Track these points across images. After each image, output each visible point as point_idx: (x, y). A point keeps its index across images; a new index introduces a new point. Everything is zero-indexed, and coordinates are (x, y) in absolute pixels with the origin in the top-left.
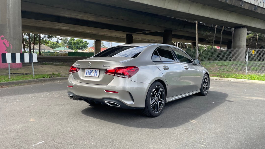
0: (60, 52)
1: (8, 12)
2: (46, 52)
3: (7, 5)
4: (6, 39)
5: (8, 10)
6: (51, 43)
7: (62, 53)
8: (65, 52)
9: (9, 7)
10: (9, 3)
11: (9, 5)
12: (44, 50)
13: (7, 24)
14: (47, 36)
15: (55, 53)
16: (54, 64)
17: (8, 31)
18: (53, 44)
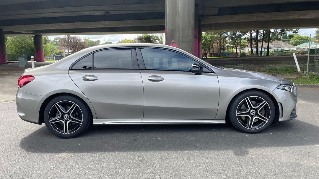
0: (297, 49)
1: (177, 16)
2: (279, 50)
3: (177, 9)
4: (176, 43)
5: (177, 14)
6: (298, 38)
7: (299, 50)
8: (304, 49)
9: (178, 11)
10: (179, 6)
11: (179, 8)
12: (277, 49)
13: (177, 28)
14: (279, 31)
15: (290, 51)
16: (235, 67)
17: (177, 35)
18: (300, 38)
